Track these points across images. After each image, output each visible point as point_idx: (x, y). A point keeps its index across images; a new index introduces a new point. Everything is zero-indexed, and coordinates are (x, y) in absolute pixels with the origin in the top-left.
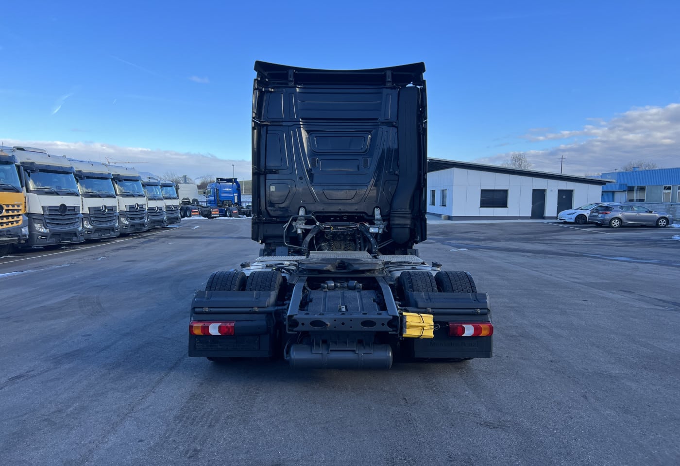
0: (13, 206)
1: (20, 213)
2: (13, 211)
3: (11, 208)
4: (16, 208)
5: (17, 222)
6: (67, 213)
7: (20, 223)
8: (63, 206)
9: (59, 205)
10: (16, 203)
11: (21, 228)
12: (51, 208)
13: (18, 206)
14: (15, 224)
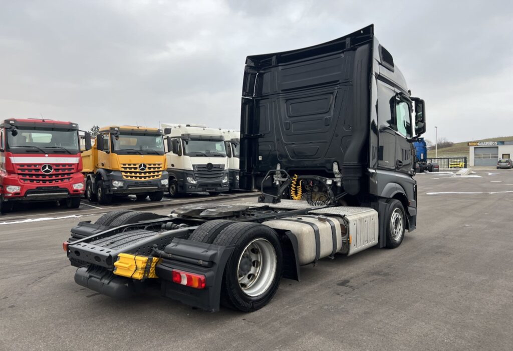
0: (155, 165)
1: (161, 169)
2: (154, 168)
3: (152, 166)
4: (157, 166)
5: (157, 176)
6: (212, 170)
7: (160, 176)
8: (210, 165)
9: (206, 163)
10: (157, 163)
11: (160, 180)
12: (200, 166)
13: (159, 164)
14: (156, 177)
